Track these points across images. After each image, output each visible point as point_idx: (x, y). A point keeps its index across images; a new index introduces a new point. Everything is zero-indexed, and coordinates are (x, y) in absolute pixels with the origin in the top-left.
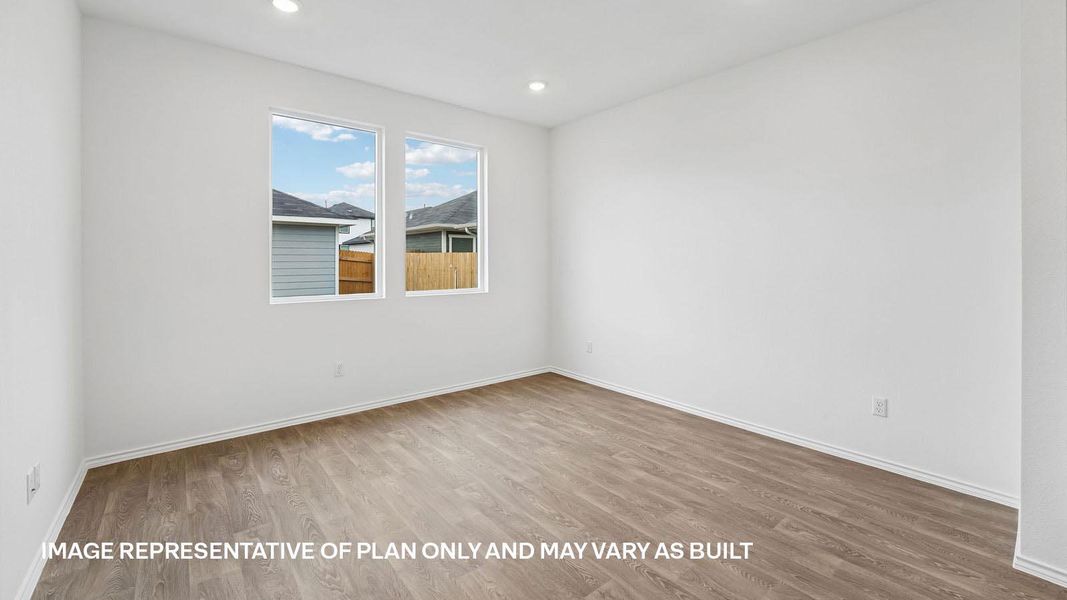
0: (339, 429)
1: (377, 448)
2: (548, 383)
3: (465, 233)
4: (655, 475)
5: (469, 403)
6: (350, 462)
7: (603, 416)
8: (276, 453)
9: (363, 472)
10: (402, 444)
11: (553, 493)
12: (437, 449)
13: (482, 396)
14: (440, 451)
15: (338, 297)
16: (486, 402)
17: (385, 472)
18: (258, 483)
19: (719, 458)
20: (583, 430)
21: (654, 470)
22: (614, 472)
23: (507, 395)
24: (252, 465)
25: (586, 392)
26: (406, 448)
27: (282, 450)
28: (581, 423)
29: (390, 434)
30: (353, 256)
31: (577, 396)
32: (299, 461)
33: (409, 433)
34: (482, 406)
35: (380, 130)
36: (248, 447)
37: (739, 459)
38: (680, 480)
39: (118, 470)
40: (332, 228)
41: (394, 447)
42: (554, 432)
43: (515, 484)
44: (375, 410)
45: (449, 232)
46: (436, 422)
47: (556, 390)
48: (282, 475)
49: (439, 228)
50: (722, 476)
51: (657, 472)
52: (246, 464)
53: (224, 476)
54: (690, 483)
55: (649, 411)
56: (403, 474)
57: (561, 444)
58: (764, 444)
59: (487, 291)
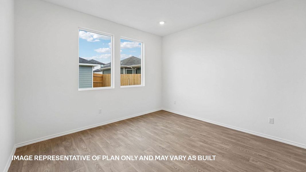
0: (101, 130)
1: (115, 137)
2: (162, 113)
3: (131, 68)
4: (206, 144)
5: (140, 120)
6: (107, 142)
7: (183, 124)
8: (81, 140)
9: (112, 146)
10: (123, 135)
11: (176, 151)
12: (135, 137)
13: (143, 118)
14: (136, 137)
15: (93, 88)
16: (146, 120)
17: (120, 146)
18: (77, 151)
19: (222, 137)
20: (178, 129)
21: (204, 142)
22: (193, 143)
23: (151, 117)
24: (74, 144)
25: (175, 116)
26: (124, 137)
27: (84, 138)
28: (177, 126)
29: (118, 132)
30: (97, 75)
31: (173, 117)
32: (90, 142)
33: (124, 131)
34: (145, 121)
35: (113, 36)
36: (72, 138)
37: (229, 137)
38: (214, 145)
39: (27, 148)
40: (91, 67)
41: (121, 136)
42: (169, 130)
43: (163, 148)
44: (111, 123)
45: (126, 68)
46: (132, 127)
47: (166, 116)
48: (85, 148)
49: (123, 67)
50: (226, 143)
51: (206, 143)
52: (72, 144)
53: (65, 149)
54: (217, 146)
55: (196, 122)
56: (126, 146)
57: (173, 134)
58: (234, 132)
59: (144, 86)
